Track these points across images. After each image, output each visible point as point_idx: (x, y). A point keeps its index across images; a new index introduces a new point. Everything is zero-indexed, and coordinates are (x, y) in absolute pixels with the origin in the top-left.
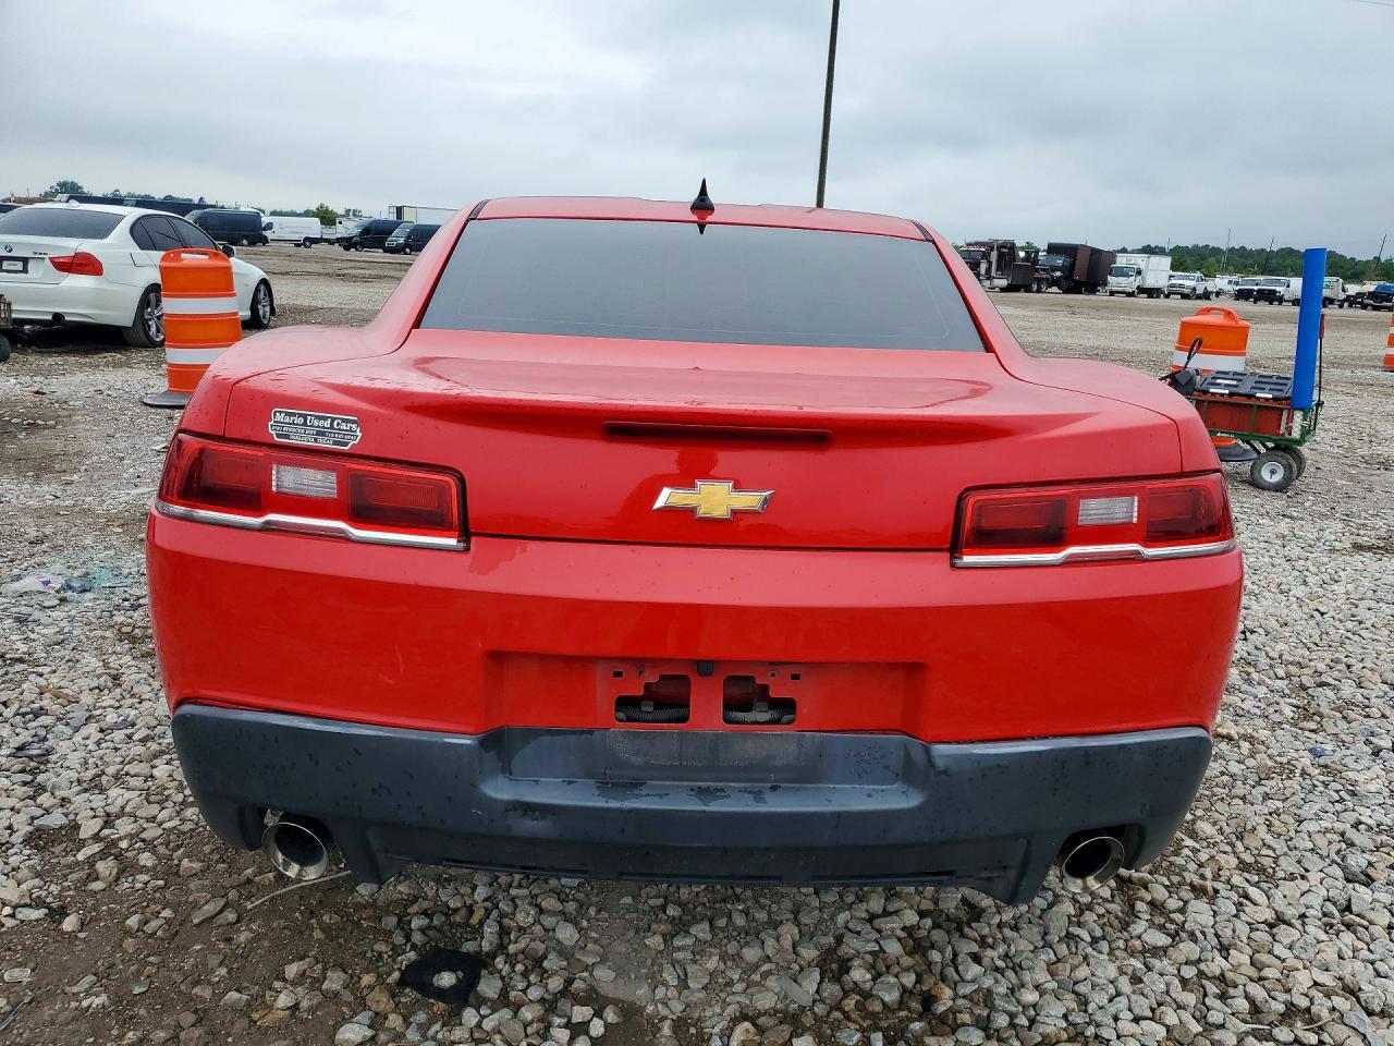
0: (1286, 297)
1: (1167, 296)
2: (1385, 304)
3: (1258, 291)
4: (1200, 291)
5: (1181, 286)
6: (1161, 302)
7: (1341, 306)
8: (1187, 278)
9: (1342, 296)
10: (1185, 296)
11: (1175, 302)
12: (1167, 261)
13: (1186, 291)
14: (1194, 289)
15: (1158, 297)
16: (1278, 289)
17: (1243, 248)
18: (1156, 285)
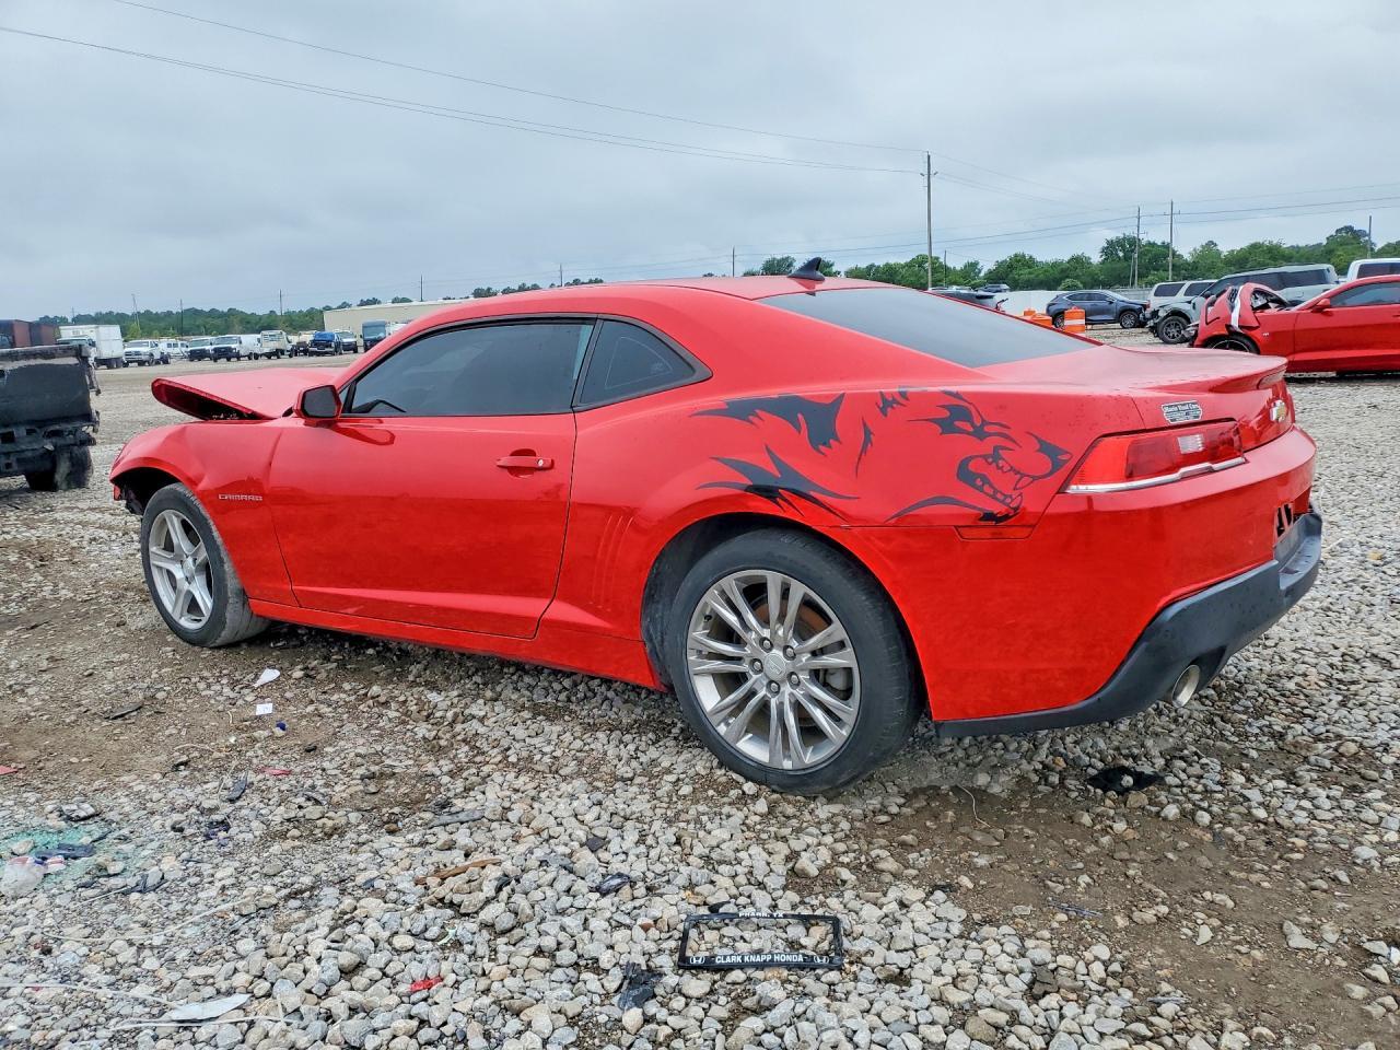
0: (242, 353)
1: (126, 365)
2: (327, 350)
3: (215, 350)
4: (157, 356)
5: (137, 353)
6: (121, 371)
7: (290, 356)
8: (140, 345)
9: (289, 347)
10: (141, 363)
11: (134, 369)
12: (115, 330)
13: (143, 358)
14: (152, 355)
15: (118, 367)
16: (233, 346)
17: (148, 312)
18: (115, 355)
